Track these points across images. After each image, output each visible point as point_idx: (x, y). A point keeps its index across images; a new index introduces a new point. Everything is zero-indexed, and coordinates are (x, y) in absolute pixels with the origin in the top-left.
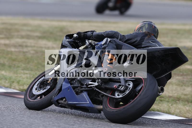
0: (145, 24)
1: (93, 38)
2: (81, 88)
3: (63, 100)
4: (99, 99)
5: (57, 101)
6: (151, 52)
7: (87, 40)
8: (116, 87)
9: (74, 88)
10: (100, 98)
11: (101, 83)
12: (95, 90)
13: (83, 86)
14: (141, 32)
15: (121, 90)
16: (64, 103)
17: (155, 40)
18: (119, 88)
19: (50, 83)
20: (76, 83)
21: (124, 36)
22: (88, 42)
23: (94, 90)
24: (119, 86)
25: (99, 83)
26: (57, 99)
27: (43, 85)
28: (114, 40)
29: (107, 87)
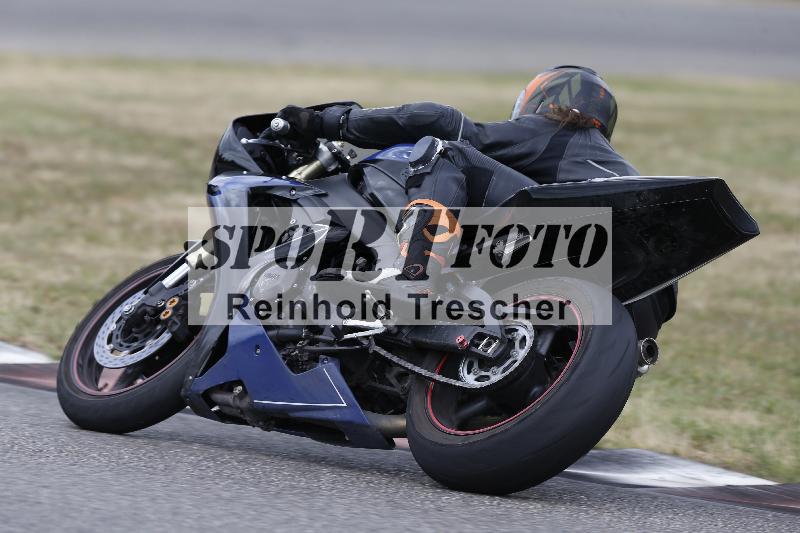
0: (570, 76)
2: (310, 344)
3: (231, 391)
4: (388, 388)
5: (206, 394)
7: (325, 140)
8: (466, 344)
9: (281, 343)
10: (392, 385)
12: (376, 353)
13: (321, 337)
15: (484, 354)
16: (238, 403)
18: (478, 346)
19: (169, 318)
21: (480, 129)
22: (326, 149)
23: (371, 352)
24: (475, 337)
26: (205, 388)
27: (138, 326)
29: (424, 340)
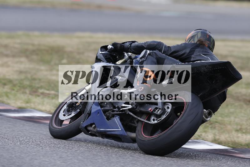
0: (198, 32)
1: (132, 51)
2: (112, 112)
3: (92, 126)
5: (86, 127)
6: (196, 67)
8: (152, 110)
9: (105, 112)
10: (135, 124)
11: (135, 105)
12: (129, 114)
13: (115, 109)
14: (192, 42)
15: (157, 113)
16: (94, 130)
17: (209, 53)
18: (155, 111)
19: (79, 105)
20: (108, 105)
21: (169, 48)
22: (127, 55)
23: (127, 113)
24: (155, 109)
25: (134, 106)
27: (71, 108)
28: (155, 53)
